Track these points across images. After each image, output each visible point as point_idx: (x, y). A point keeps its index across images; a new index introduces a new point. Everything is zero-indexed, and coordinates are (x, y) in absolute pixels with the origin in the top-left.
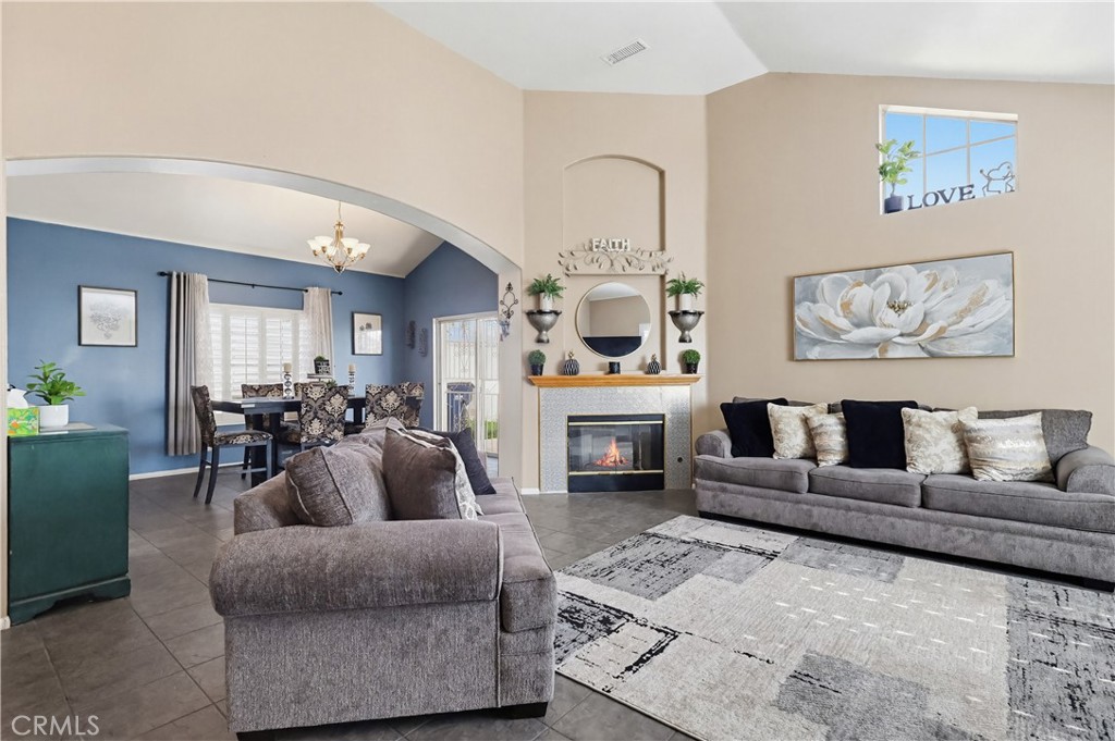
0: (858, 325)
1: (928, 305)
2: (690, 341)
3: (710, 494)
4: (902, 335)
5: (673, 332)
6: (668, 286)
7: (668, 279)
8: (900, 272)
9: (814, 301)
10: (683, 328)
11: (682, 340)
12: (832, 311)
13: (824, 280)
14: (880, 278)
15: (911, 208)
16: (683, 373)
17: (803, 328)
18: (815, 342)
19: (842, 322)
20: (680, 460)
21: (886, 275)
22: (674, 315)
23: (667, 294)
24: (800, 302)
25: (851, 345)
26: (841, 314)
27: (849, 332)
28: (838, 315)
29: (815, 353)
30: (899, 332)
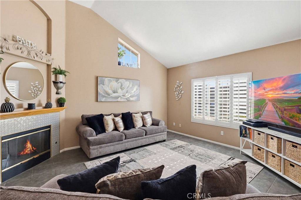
0: (114, 92)
1: (127, 89)
2: (61, 94)
3: (96, 150)
4: (123, 96)
5: (53, 90)
6: (52, 70)
7: (52, 67)
8: (122, 81)
9: (104, 85)
10: (58, 88)
11: (57, 93)
12: (108, 88)
13: (106, 79)
14: (119, 81)
15: (123, 65)
16: (57, 107)
17: (100, 92)
18: (104, 96)
19: (110, 92)
20: (56, 143)
21: (120, 80)
22: (55, 83)
23: (52, 73)
24: (99, 84)
25: (112, 98)
26: (110, 89)
27: (112, 94)
28: (109, 89)
29: (103, 100)
30: (122, 95)
